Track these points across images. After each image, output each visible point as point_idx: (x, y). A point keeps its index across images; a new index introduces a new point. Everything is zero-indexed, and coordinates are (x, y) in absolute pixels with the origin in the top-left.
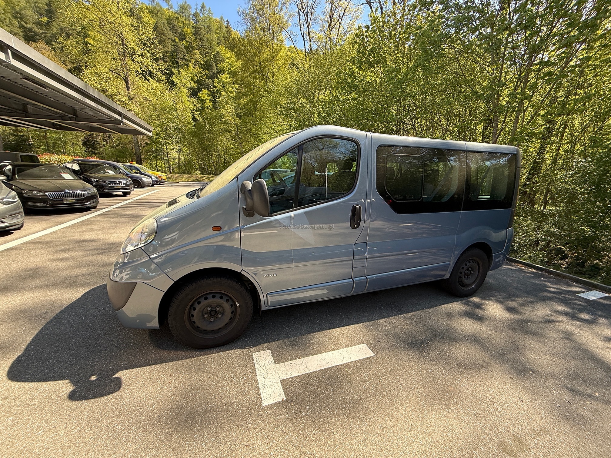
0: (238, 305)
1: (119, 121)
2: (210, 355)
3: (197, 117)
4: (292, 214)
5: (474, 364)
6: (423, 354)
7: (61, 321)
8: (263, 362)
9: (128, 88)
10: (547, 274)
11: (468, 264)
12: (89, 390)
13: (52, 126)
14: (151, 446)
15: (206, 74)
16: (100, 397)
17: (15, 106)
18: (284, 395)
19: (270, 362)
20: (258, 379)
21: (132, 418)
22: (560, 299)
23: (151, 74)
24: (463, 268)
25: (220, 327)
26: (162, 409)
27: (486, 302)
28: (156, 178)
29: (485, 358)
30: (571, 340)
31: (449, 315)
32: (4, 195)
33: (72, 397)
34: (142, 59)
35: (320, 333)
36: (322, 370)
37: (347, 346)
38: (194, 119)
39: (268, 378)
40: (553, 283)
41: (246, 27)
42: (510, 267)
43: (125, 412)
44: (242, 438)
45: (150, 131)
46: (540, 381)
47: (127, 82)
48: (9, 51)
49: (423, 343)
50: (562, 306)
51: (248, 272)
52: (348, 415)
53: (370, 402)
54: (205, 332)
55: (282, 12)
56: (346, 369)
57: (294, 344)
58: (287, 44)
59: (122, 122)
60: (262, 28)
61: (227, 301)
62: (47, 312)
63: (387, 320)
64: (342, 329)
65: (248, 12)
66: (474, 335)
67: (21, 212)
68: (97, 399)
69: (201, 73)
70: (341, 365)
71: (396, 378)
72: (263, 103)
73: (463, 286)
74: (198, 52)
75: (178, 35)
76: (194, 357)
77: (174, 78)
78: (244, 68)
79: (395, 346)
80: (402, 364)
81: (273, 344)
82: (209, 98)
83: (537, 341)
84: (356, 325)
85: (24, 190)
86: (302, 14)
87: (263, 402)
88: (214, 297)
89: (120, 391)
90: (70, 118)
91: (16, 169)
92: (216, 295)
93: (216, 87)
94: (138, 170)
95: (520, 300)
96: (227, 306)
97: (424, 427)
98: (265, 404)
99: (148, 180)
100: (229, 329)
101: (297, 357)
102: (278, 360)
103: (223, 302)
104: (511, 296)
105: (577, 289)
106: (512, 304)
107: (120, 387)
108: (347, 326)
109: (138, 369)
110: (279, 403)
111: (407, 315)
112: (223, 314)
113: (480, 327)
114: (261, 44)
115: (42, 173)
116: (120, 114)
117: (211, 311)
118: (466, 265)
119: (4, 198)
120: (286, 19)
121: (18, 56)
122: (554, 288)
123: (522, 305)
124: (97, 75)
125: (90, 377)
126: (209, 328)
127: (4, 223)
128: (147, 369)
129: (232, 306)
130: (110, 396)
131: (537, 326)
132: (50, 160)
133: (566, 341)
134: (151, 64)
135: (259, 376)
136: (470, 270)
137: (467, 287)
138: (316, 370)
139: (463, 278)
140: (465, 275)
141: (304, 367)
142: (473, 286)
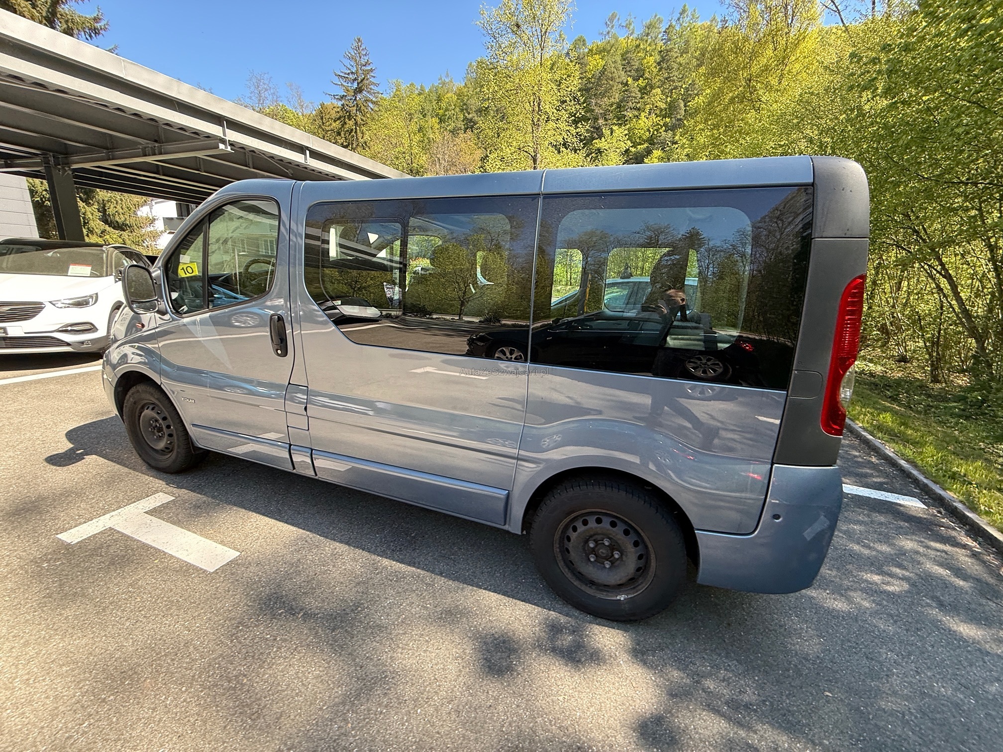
0: (172, 428)
2: (143, 475)
8: (145, 504)
12: (61, 457)
15: (665, 125)
18: (81, 540)
19: (147, 508)
23: (565, 144)
34: (555, 125)
35: (243, 513)
36: (145, 545)
39: (112, 519)
47: (535, 161)
51: (166, 387)
56: (156, 561)
57: (200, 506)
61: (164, 419)
69: (658, 124)
76: (134, 470)
88: (153, 409)
92: (156, 408)
96: (163, 425)
100: (170, 455)
103: (159, 418)
118: (584, 523)
125: (80, 450)
129: (168, 427)
135: (113, 513)
136: (607, 543)
137: (601, 590)
138: (143, 540)
139: (574, 556)
140: (588, 552)
141: (147, 530)
142: (622, 599)
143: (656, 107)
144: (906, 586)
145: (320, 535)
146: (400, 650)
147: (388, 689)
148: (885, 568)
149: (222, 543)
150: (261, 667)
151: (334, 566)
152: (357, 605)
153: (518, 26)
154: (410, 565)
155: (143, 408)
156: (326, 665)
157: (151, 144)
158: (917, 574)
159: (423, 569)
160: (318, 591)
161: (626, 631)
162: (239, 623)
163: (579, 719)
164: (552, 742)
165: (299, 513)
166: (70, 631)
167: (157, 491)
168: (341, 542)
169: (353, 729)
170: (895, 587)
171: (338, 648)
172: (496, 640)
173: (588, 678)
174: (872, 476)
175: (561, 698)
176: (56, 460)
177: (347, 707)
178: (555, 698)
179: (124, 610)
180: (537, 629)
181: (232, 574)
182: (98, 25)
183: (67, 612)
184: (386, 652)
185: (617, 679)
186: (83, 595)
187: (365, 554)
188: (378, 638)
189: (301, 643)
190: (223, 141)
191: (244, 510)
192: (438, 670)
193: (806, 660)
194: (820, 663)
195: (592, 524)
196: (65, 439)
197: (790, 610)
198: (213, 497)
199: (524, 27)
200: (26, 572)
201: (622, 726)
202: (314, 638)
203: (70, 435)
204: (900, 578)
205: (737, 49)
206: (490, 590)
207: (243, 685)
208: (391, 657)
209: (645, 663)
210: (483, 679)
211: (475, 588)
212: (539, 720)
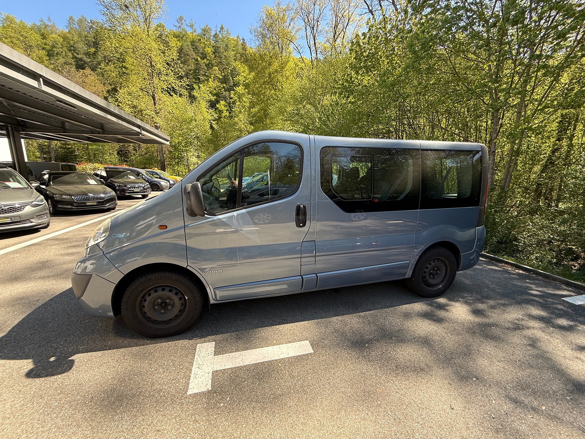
0: (187, 298)
1: (139, 132)
2: (158, 344)
3: (215, 126)
4: (235, 213)
5: (414, 367)
6: (364, 353)
7: (47, 308)
8: (204, 353)
9: (155, 104)
10: (534, 276)
11: (432, 263)
12: (44, 369)
13: (87, 139)
14: (75, 423)
15: (224, 87)
16: (51, 376)
17: (55, 124)
18: (210, 385)
19: (210, 353)
20: (193, 369)
21: (70, 397)
22: (539, 302)
23: (174, 90)
24: (427, 268)
25: (170, 318)
26: (98, 391)
27: (453, 303)
28: (174, 182)
29: (429, 361)
30: (536, 347)
31: (407, 316)
32: (33, 198)
33: (30, 375)
34: (166, 78)
35: (270, 329)
36: (256, 364)
37: (290, 342)
38: (211, 127)
39: (203, 368)
40: (538, 285)
41: (257, 43)
42: (494, 268)
43: (65, 391)
44: (156, 423)
45: (167, 141)
46: (481, 389)
47: (154, 98)
48: (41, 79)
49: (368, 343)
50: (539, 310)
51: (194, 267)
52: (263, 409)
53: (290, 399)
54: (155, 322)
55: (290, 28)
56: (280, 365)
57: (240, 337)
58: (295, 56)
59: (141, 134)
60: (271, 43)
61: (176, 294)
62: (39, 300)
63: (340, 318)
64: (291, 325)
65: (259, 29)
66: (425, 337)
67: (46, 213)
68: (48, 378)
69: (220, 87)
70: (276, 360)
71: (326, 376)
72: (272, 110)
73: (429, 286)
74: (217, 68)
75: (200, 55)
76: (144, 345)
77: (195, 93)
78: (255, 80)
79: (338, 344)
80: (338, 362)
81: (219, 337)
82: (226, 109)
83: (496, 347)
84: (307, 322)
85: (56, 194)
86: (308, 27)
87: (188, 391)
88: (163, 290)
89: (70, 371)
90: (99, 131)
91: (52, 176)
92: (166, 288)
93: (232, 98)
94: (158, 175)
95: (492, 302)
96: (176, 299)
97: (336, 428)
98: (190, 392)
99: (165, 184)
100: (180, 320)
101: (237, 350)
102: (218, 352)
103: (172, 295)
104: (483, 298)
105: (565, 293)
106: (481, 306)
107: (70, 369)
108: (298, 322)
109: (92, 353)
110: (203, 393)
111: (362, 314)
112: (173, 306)
113: (436, 328)
114: (271, 57)
115: (72, 180)
116: (139, 127)
117: (162, 303)
118: (430, 264)
119: (33, 202)
120: (294, 33)
121: (48, 83)
122: (537, 291)
123: (493, 307)
124: (130, 94)
125: (50, 358)
126: (160, 318)
127: (32, 222)
128: (100, 353)
129: (180, 299)
130: (60, 376)
131: (501, 331)
132: (86, 168)
133: (529, 348)
134: (174, 81)
136: (436, 269)
137: (434, 287)
138: (250, 364)
139: (426, 278)
140: (431, 275)
142: (441, 287)
143: (217, 77)
151: (350, 324)
154: (370, 311)
165: (294, 316)
168: (334, 316)
187: (350, 315)
206: (403, 305)
210: (442, 324)
211: (398, 306)
212: (465, 324)
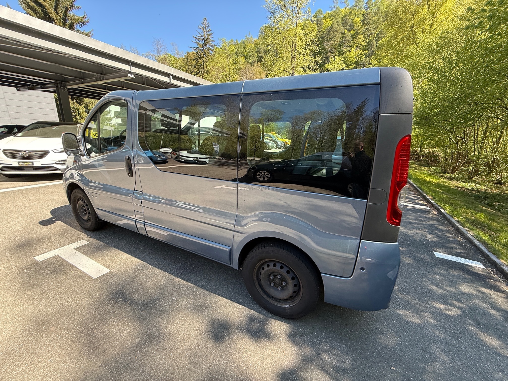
15: (365, 54)
20: (58, 249)
24: (263, 269)
36: (70, 264)
49: (125, 299)
56: (72, 272)
61: (87, 205)
69: (361, 54)
74: (362, 36)
75: (348, 27)
81: (95, 242)
87: (37, 256)
88: (82, 201)
103: (84, 205)
110: (35, 261)
118: (268, 266)
125: (54, 219)
135: (60, 249)
136: (279, 277)
137: (277, 301)
138: (70, 262)
139: (263, 282)
140: (270, 281)
141: (73, 257)
142: (287, 307)
143: (360, 45)
144: (459, 312)
145: (149, 264)
146: (171, 323)
147: (159, 342)
148: (449, 301)
149: (104, 265)
150: (104, 325)
151: (151, 280)
152: (157, 299)
153: (285, 6)
154: (188, 282)
155: (78, 200)
156: (134, 327)
157: (99, 75)
158: (468, 306)
159: (194, 284)
160: (141, 291)
161: (288, 323)
162: (100, 304)
163: (250, 367)
164: (232, 377)
165: (143, 253)
166: (27, 301)
167: (82, 239)
168: (158, 268)
169: (137, 359)
170: (452, 312)
171: (142, 319)
172: (219, 322)
173: (261, 346)
174: (456, 248)
175: (244, 355)
176: (44, 223)
177: (138, 349)
178: (241, 355)
179: (52, 294)
180: (242, 319)
181: (104, 280)
182: (85, 20)
183: (29, 293)
184: (164, 324)
185: (276, 348)
186: (37, 285)
187: (168, 274)
188: (162, 316)
189: (125, 316)
190: (130, 73)
191: (118, 250)
192: (186, 335)
193: (386, 348)
194: (394, 351)
195: (271, 267)
196: (50, 213)
197: (384, 320)
198: (106, 243)
199: (288, 7)
200: (17, 273)
201: (272, 373)
202: (132, 314)
203: (52, 212)
204: (457, 307)
205: (406, 11)
206: (223, 297)
207: (94, 333)
208: (165, 326)
209: (293, 341)
210: (207, 342)
211: (216, 295)
212: (230, 365)
